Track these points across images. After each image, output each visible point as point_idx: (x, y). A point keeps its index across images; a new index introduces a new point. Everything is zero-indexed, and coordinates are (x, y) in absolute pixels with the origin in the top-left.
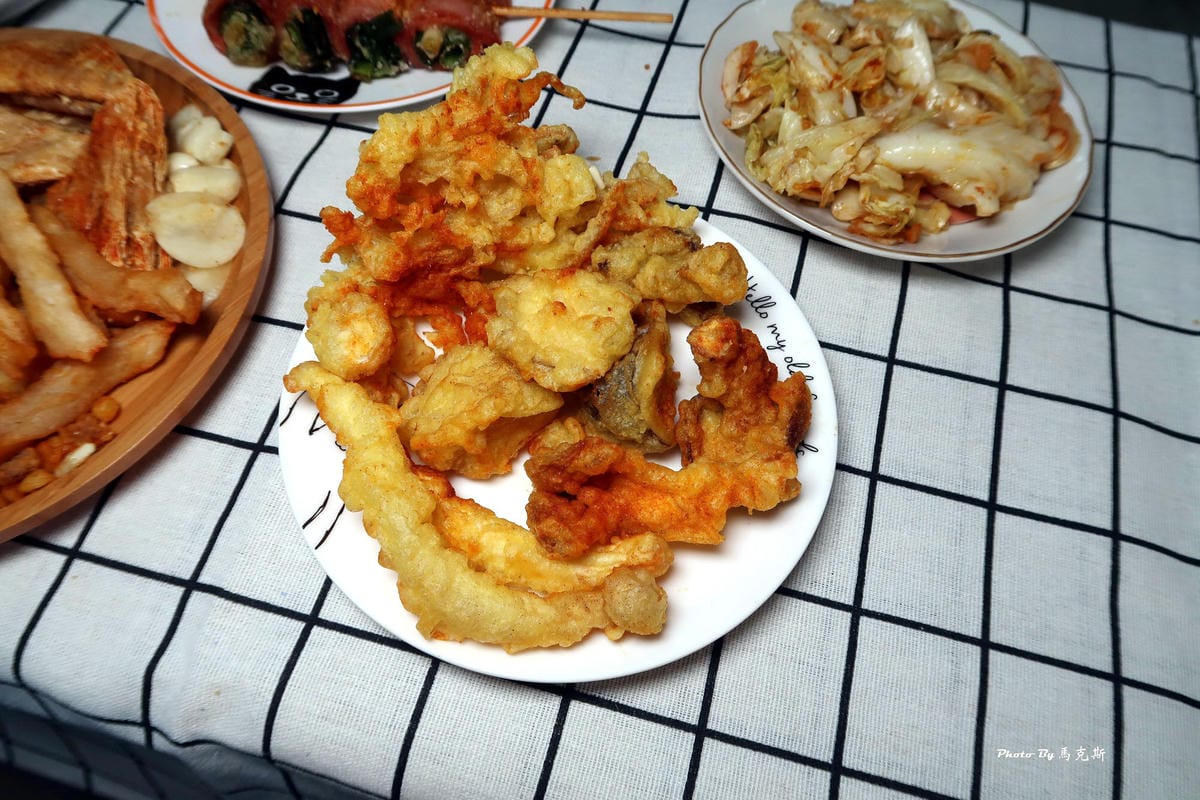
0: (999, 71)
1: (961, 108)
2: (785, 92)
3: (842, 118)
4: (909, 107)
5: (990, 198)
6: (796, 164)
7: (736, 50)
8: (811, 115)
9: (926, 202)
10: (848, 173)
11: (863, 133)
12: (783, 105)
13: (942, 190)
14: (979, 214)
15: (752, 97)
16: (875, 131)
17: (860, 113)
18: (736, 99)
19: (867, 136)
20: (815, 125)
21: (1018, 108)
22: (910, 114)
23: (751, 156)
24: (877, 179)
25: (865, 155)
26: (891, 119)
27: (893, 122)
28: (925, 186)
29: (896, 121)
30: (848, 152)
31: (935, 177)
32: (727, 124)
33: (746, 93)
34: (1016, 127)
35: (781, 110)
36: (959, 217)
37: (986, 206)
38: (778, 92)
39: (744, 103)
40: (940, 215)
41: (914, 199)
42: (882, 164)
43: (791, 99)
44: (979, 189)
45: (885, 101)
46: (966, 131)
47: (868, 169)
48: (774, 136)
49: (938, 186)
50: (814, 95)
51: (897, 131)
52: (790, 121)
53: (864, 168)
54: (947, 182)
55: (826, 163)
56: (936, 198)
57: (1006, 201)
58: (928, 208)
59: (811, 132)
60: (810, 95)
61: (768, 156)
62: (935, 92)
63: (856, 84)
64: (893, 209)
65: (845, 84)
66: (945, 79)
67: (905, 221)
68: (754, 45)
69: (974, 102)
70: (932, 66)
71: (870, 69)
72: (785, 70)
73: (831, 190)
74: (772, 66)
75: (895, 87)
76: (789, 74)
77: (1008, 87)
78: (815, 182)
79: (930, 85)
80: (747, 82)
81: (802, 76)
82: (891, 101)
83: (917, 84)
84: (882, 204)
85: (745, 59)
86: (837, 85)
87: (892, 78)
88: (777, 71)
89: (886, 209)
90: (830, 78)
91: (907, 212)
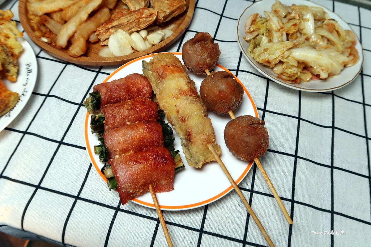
0: (336, 33)
1: (321, 43)
2: (264, 30)
3: (281, 41)
4: (304, 41)
5: (325, 73)
6: (264, 54)
8: (271, 39)
9: (304, 72)
10: (280, 58)
11: (287, 46)
12: (263, 35)
13: (311, 68)
14: (321, 78)
15: (254, 31)
16: (291, 46)
17: (288, 40)
18: (248, 31)
19: (288, 47)
20: (272, 42)
21: (340, 45)
22: (304, 43)
23: (250, 49)
24: (288, 61)
25: (287, 54)
26: (297, 43)
27: (298, 45)
28: (305, 67)
29: (299, 44)
30: (281, 52)
31: (308, 64)
32: (244, 38)
33: (252, 29)
34: (338, 51)
35: (262, 36)
36: (314, 78)
37: (324, 76)
38: (262, 30)
39: (251, 32)
40: (308, 76)
41: (300, 70)
42: (292, 57)
43: (266, 33)
44: (322, 69)
45: (297, 37)
46: (321, 50)
47: (286, 58)
48: (259, 44)
49: (309, 67)
50: (274, 32)
51: (299, 48)
52: (265, 40)
53: (285, 58)
54: (312, 66)
55: (273, 54)
56: (308, 71)
57: (330, 75)
58: (305, 73)
59: (271, 44)
60: (272, 32)
61: (256, 50)
62: (313, 37)
63: (288, 31)
64: (293, 72)
65: (284, 30)
66: (318, 33)
67: (296, 77)
68: (257, 15)
69: (326, 42)
70: (314, 28)
71: (293, 27)
72: (266, 23)
73: (274, 63)
74: (262, 22)
75: (301, 34)
76: (266, 25)
77: (338, 38)
78: (269, 60)
79: (312, 34)
80: (253, 26)
81: (271, 26)
82: (298, 38)
83: (308, 34)
84: (290, 70)
85: (254, 19)
86: (281, 30)
87: (300, 31)
88: (263, 23)
89: (290, 72)
90: (279, 28)
91: (297, 74)
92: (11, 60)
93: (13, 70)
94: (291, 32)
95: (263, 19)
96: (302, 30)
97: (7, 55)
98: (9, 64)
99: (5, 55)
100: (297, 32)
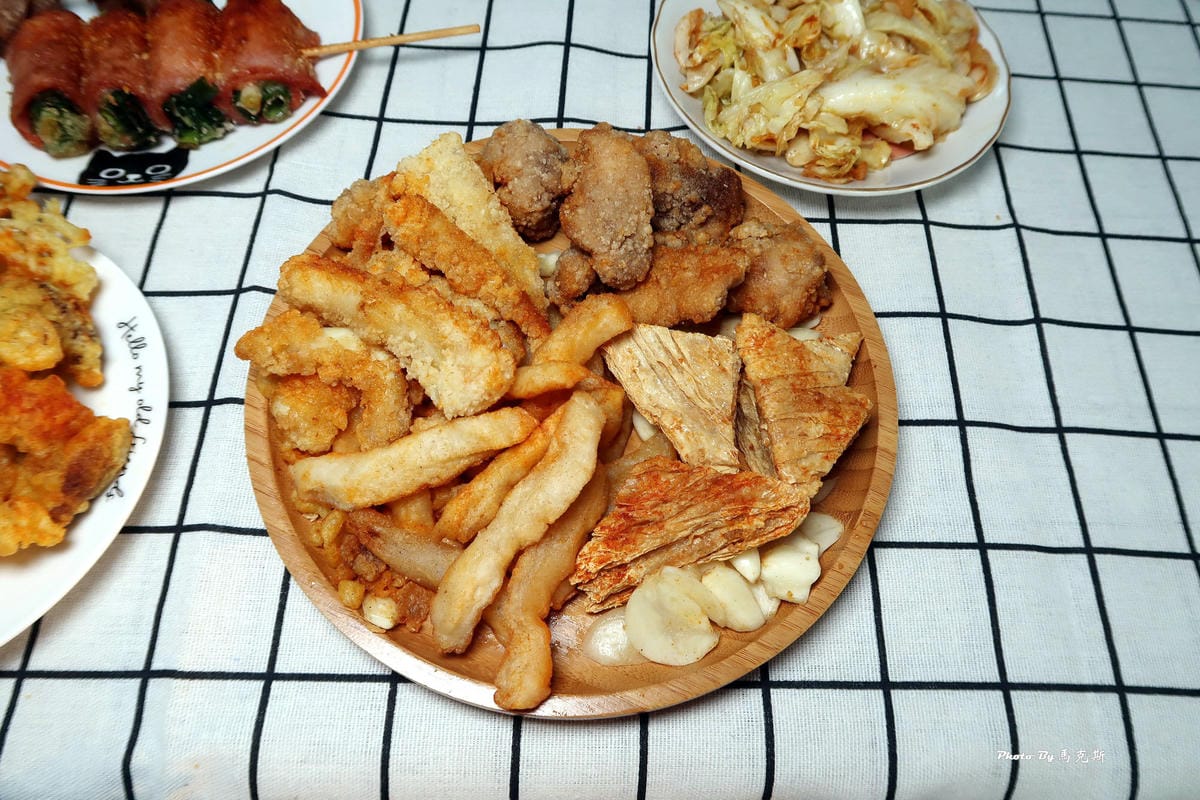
0: (922, 16)
1: (892, 53)
2: (733, 53)
3: (787, 73)
4: (846, 57)
5: (925, 133)
6: (751, 120)
7: (684, 18)
8: (759, 72)
9: (869, 142)
10: (797, 123)
11: (808, 86)
13: (883, 129)
14: (916, 148)
15: (704, 61)
16: (819, 83)
17: (802, 67)
18: (690, 64)
19: (811, 87)
20: (764, 82)
21: (941, 49)
22: (847, 64)
23: (710, 115)
24: (823, 125)
25: (812, 105)
26: (830, 70)
27: (833, 71)
28: (867, 128)
29: (836, 71)
30: (796, 104)
31: (875, 120)
32: (684, 89)
33: (698, 58)
34: (941, 66)
35: (731, 71)
36: (899, 153)
37: (922, 140)
38: (728, 54)
39: (697, 68)
40: (880, 153)
41: (858, 140)
42: (827, 112)
43: (740, 59)
44: (914, 126)
45: (823, 52)
46: (898, 74)
47: (815, 117)
48: (728, 95)
49: (877, 127)
50: (760, 54)
51: (837, 81)
52: (741, 79)
53: (812, 117)
54: (886, 122)
55: (778, 116)
56: (877, 137)
57: (938, 134)
58: (871, 147)
59: (762, 89)
60: (757, 55)
61: (725, 113)
62: (867, 41)
63: (797, 40)
64: (841, 151)
65: (786, 41)
66: (875, 28)
67: (853, 162)
68: (699, 14)
69: (902, 46)
70: (861, 16)
71: (807, 26)
72: (731, 32)
73: (785, 139)
74: (720, 31)
75: (830, 38)
76: (735, 37)
77: (932, 31)
78: (770, 134)
79: (862, 35)
80: (698, 48)
81: (747, 38)
82: (828, 53)
83: (852, 36)
84: (830, 148)
85: (694, 26)
86: (779, 43)
87: (828, 32)
88: (724, 35)
89: (835, 152)
90: (772, 37)
91: (853, 153)
92: (78, 323)
93: (90, 351)
94: (805, 43)
95: (721, 22)
96: (831, 28)
97: (64, 310)
98: (75, 336)
99: (55, 311)
100: (819, 38)
